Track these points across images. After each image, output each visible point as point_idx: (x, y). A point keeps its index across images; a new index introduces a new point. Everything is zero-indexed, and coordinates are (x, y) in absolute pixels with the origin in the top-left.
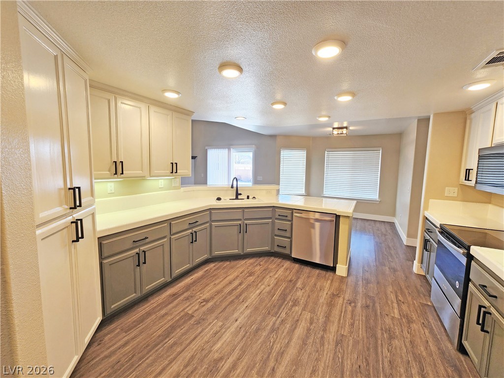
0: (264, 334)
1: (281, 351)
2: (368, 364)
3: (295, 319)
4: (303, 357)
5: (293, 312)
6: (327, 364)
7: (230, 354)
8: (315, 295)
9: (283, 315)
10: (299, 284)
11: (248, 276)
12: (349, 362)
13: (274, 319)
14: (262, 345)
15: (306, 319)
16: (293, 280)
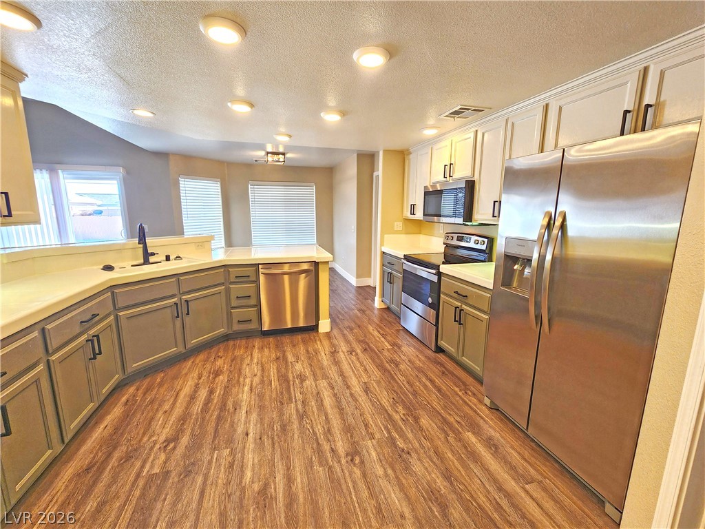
0: (295, 427)
1: (326, 429)
2: (397, 394)
3: (314, 394)
4: (349, 421)
5: (307, 388)
6: (371, 413)
7: (273, 474)
8: (315, 361)
9: (299, 396)
10: (290, 358)
11: (215, 378)
12: (385, 400)
13: (293, 405)
14: (302, 438)
15: (324, 387)
16: (279, 357)
